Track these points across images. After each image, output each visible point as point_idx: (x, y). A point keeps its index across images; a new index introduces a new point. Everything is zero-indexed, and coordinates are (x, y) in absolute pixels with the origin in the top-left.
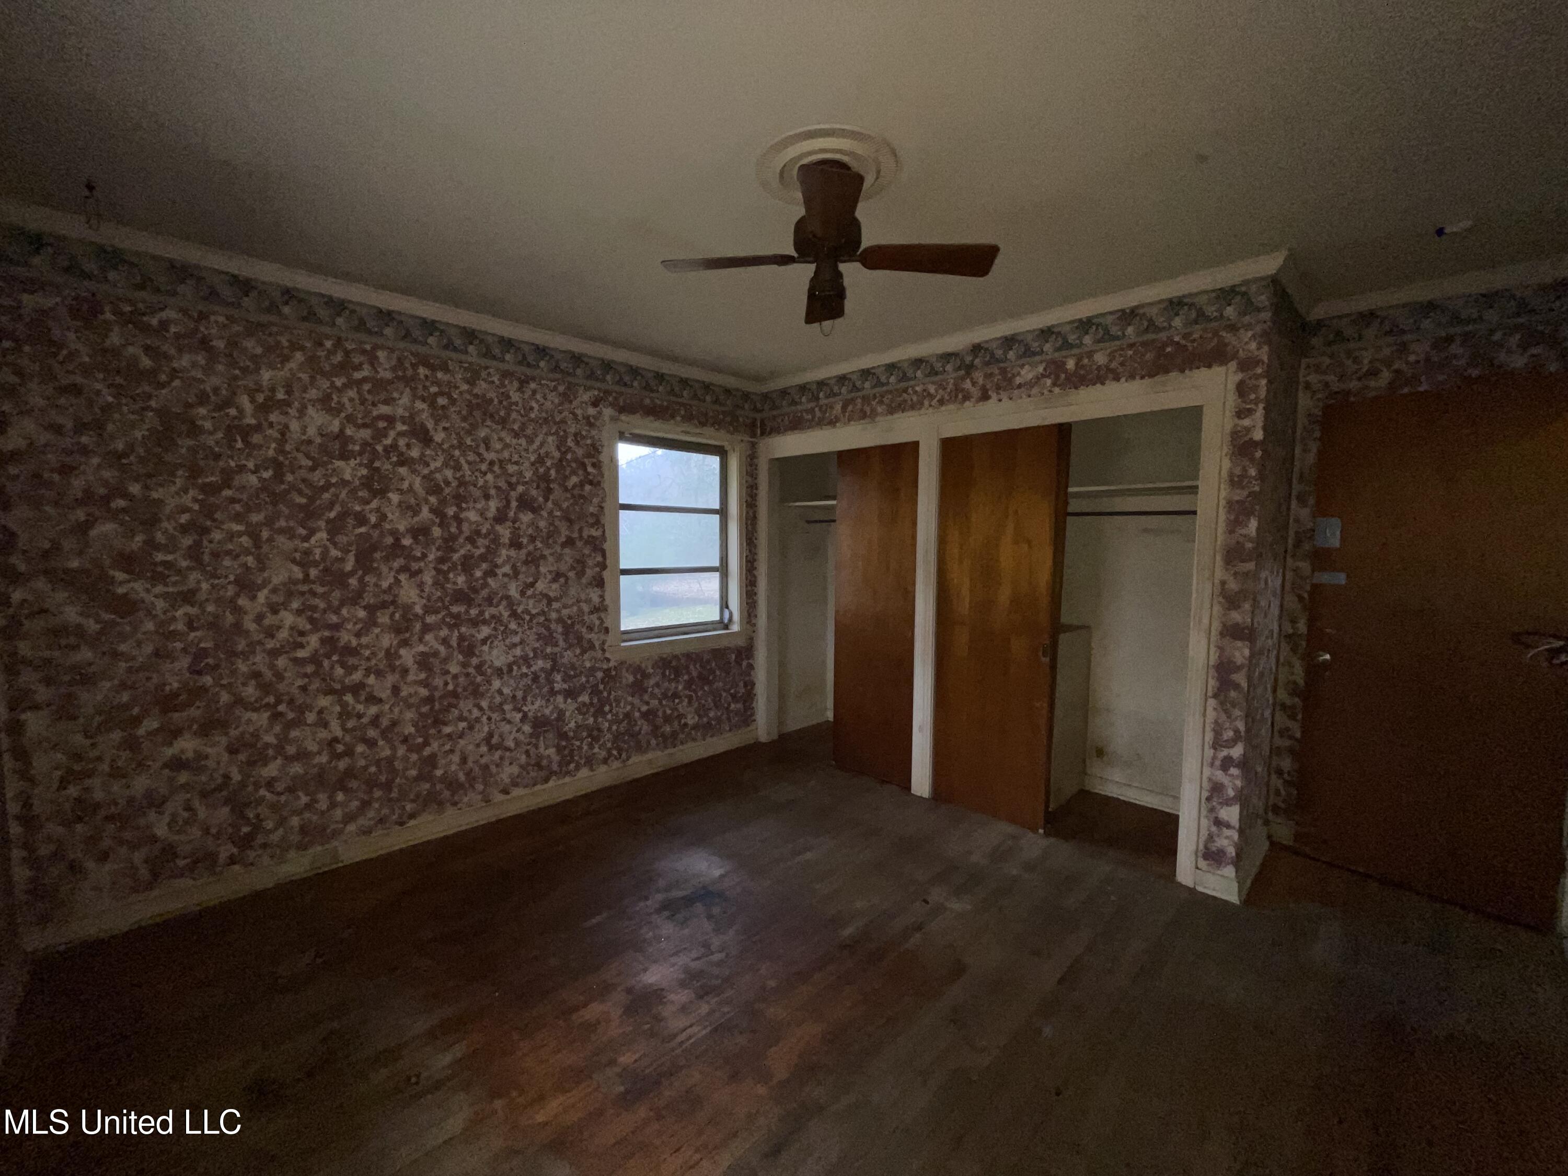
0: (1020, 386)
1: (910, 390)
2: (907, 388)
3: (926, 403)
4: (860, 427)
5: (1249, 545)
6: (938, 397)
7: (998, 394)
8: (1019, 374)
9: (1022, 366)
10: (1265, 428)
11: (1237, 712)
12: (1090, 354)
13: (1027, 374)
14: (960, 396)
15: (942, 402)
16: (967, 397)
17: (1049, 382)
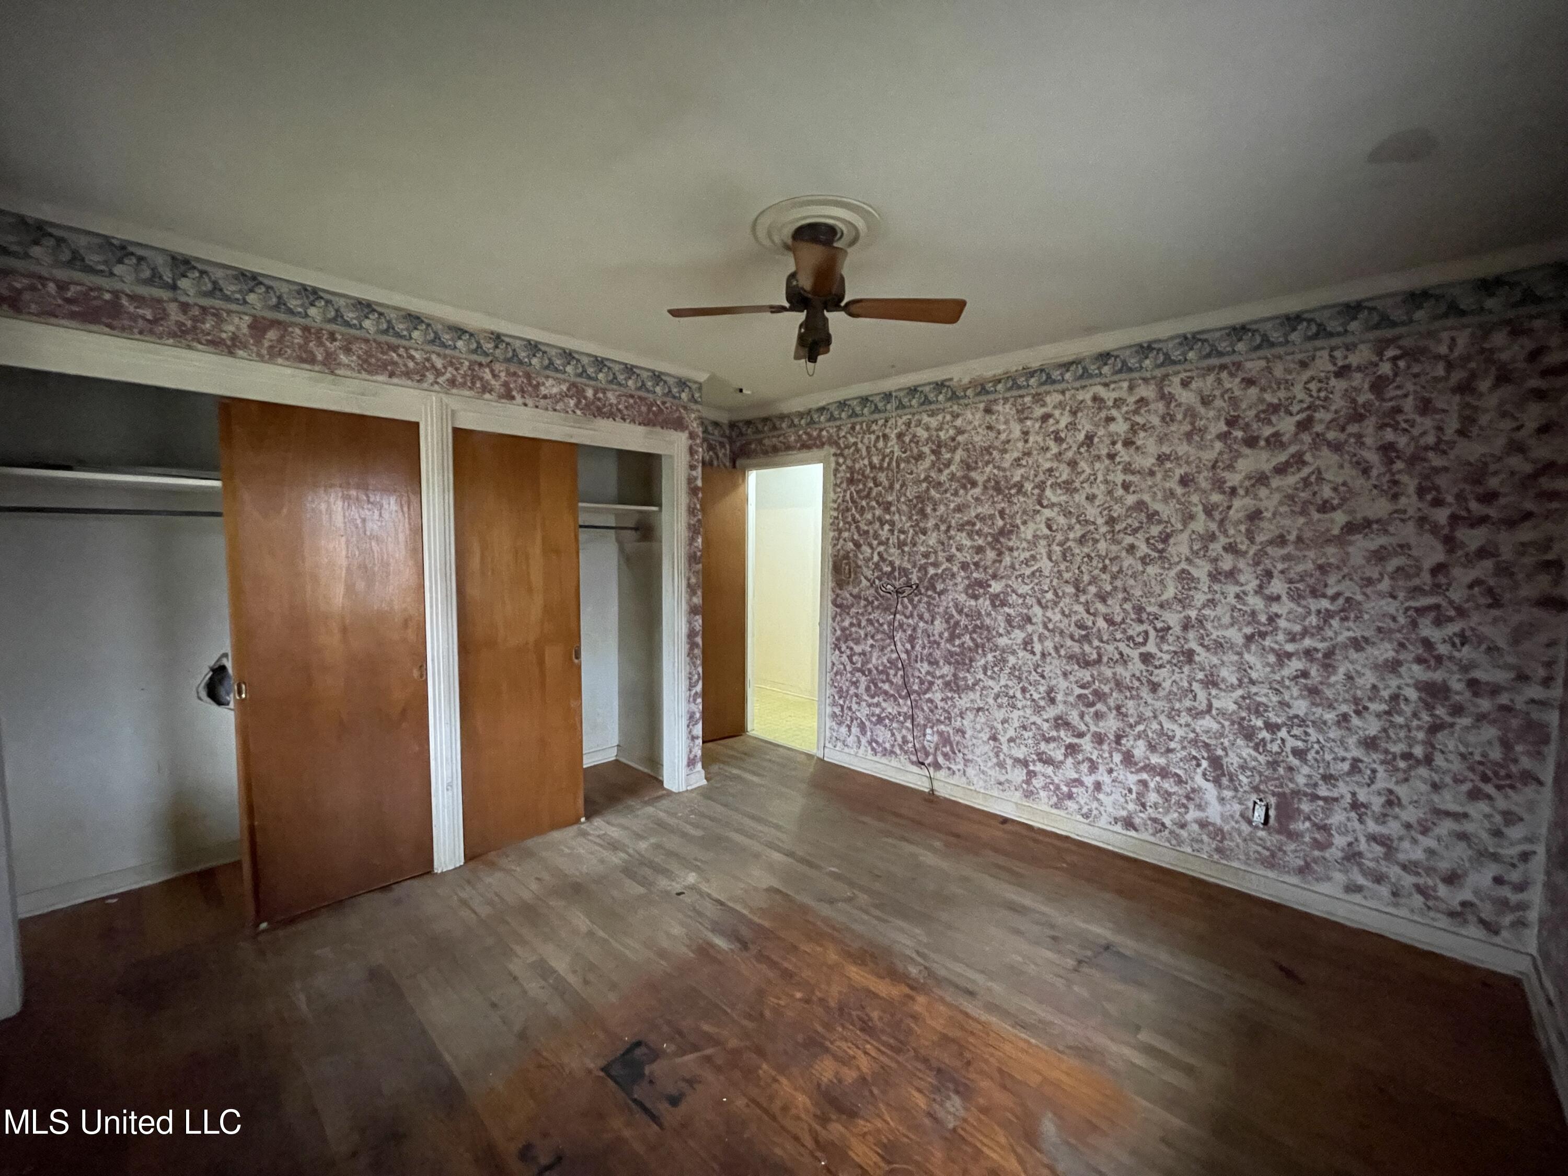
0: (545, 397)
1: (401, 351)
2: (398, 347)
3: (430, 377)
4: (307, 374)
5: (699, 554)
6: (448, 375)
7: (523, 397)
8: (544, 384)
9: (547, 377)
10: (703, 478)
11: (699, 662)
12: (604, 391)
13: (551, 387)
14: (478, 385)
15: (452, 382)
16: (486, 389)
17: (572, 403)
